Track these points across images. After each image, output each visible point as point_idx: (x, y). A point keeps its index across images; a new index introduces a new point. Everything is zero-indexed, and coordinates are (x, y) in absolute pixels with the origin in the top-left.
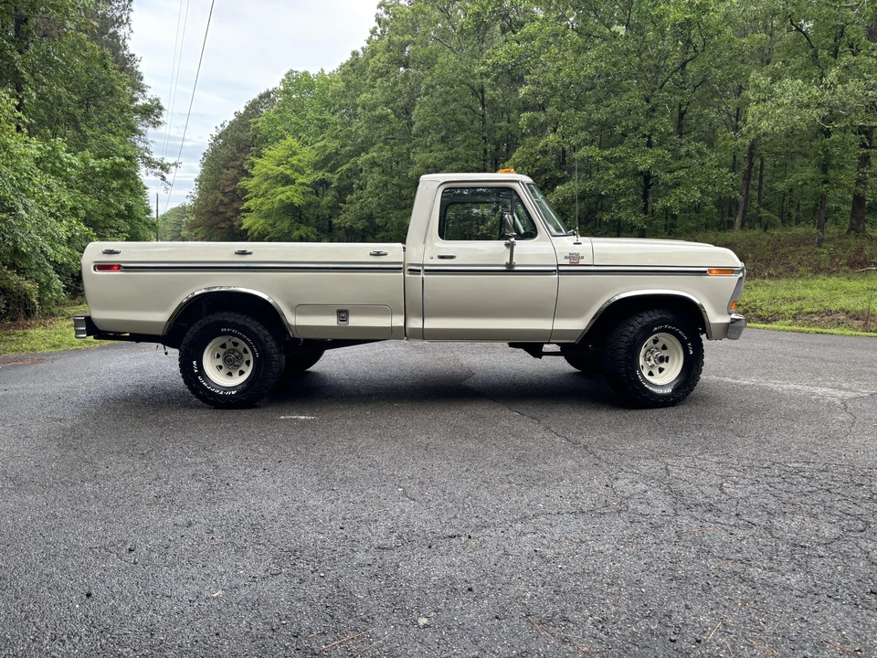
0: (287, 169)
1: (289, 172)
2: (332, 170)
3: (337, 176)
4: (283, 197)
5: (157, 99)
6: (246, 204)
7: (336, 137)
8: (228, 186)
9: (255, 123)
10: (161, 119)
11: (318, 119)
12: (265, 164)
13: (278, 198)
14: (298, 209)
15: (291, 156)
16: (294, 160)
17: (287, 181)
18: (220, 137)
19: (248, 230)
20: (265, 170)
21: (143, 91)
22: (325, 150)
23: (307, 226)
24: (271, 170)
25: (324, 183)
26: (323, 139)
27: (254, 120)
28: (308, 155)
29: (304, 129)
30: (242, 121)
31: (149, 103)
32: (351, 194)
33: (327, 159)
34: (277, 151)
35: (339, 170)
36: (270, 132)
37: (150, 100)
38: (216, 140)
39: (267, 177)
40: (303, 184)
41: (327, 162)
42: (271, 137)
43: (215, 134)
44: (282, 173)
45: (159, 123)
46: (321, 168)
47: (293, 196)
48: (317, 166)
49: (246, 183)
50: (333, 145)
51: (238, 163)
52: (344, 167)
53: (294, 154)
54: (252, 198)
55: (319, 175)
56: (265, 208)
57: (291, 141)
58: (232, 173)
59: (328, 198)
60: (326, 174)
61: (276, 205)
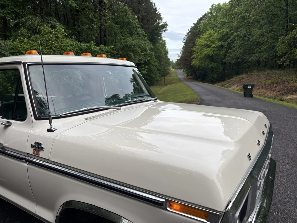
0: (208, 42)
1: (208, 43)
2: (225, 41)
3: (227, 43)
4: (205, 52)
5: (166, 22)
6: (193, 56)
7: (228, 28)
8: (190, 50)
9: (200, 26)
10: (167, 29)
11: (222, 21)
12: (200, 41)
13: (204, 53)
14: (212, 56)
15: (210, 37)
16: (211, 39)
17: (208, 46)
18: (189, 32)
19: (193, 65)
20: (200, 43)
21: (162, 20)
22: (223, 33)
23: (214, 63)
24: (202, 43)
25: (222, 46)
26: (223, 29)
27: (199, 25)
28: (216, 36)
29: (216, 26)
30: (196, 26)
31: (163, 24)
32: (231, 50)
33: (224, 36)
34: (205, 36)
35: (228, 40)
36: (204, 29)
37: (164, 23)
38: (188, 34)
39: (201, 45)
40: (214, 47)
41: (224, 37)
42: (204, 30)
43: (188, 32)
44: (206, 44)
45: (166, 30)
46: (221, 41)
47: (209, 52)
48: (219, 40)
49: (194, 49)
50: (227, 31)
51: (194, 41)
52: (230, 39)
53: (212, 36)
54: (195, 54)
55: (220, 43)
56: (199, 57)
57: (211, 31)
58: (191, 45)
59: (222, 52)
60: (223, 42)
61: (203, 56)
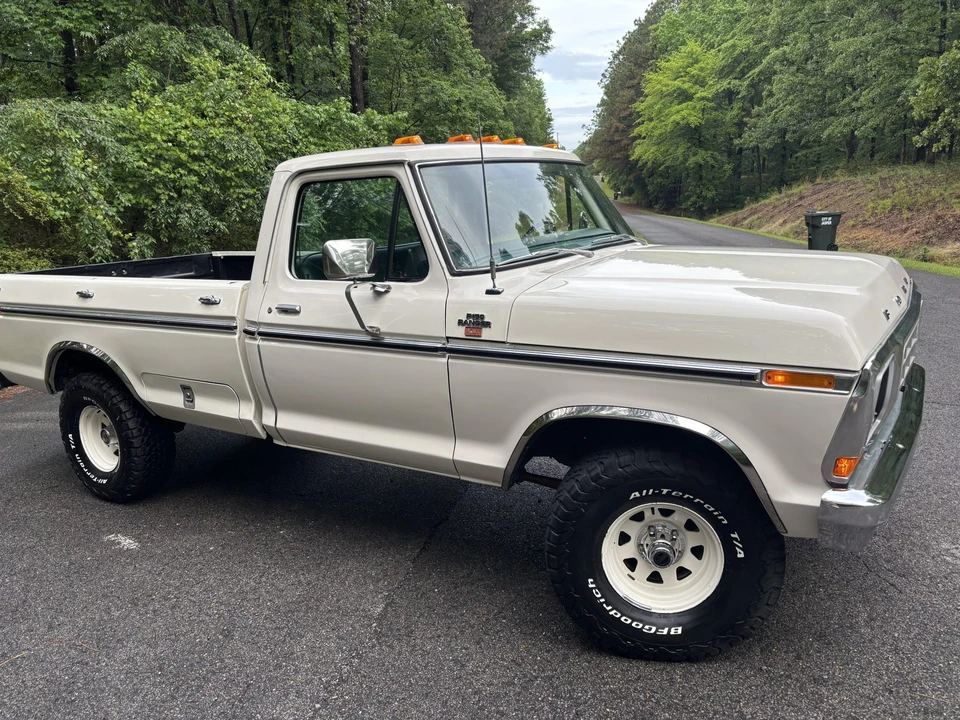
0: (684, 82)
1: (686, 86)
2: (742, 75)
3: (746, 83)
4: (677, 117)
5: (546, 22)
6: (637, 131)
7: (751, 31)
8: (624, 110)
9: (655, 30)
10: (549, 44)
11: (729, 12)
12: (658, 81)
13: (672, 119)
14: (697, 128)
15: (692, 65)
16: (694, 71)
17: (684, 96)
18: (620, 52)
19: (638, 161)
20: (659, 86)
21: (533, 14)
22: (734, 50)
23: (706, 150)
24: (667, 85)
25: (730, 95)
26: (733, 37)
27: (654, 26)
28: (713, 60)
29: (711, 28)
30: (643, 29)
31: (538, 28)
32: (760, 105)
33: (737, 61)
34: (675, 61)
35: (750, 73)
36: (670, 39)
37: (539, 24)
38: (616, 57)
39: (662, 95)
40: (703, 98)
41: (738, 65)
42: (671, 44)
43: (616, 49)
44: (679, 88)
45: (548, 48)
46: (727, 76)
47: (689, 115)
48: (723, 73)
49: (639, 106)
50: (744, 43)
51: (636, 81)
52: (757, 70)
53: (697, 61)
54: (643, 122)
55: (724, 84)
56: (657, 133)
57: (693, 46)
58: (628, 93)
59: (732, 113)
60: (733, 82)
61: (669, 129)
